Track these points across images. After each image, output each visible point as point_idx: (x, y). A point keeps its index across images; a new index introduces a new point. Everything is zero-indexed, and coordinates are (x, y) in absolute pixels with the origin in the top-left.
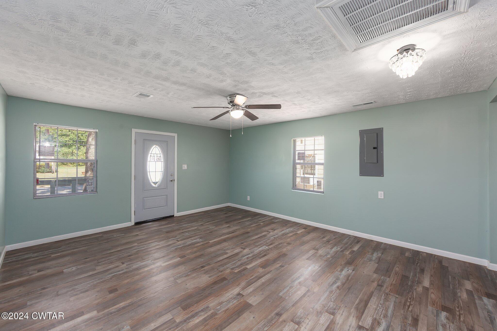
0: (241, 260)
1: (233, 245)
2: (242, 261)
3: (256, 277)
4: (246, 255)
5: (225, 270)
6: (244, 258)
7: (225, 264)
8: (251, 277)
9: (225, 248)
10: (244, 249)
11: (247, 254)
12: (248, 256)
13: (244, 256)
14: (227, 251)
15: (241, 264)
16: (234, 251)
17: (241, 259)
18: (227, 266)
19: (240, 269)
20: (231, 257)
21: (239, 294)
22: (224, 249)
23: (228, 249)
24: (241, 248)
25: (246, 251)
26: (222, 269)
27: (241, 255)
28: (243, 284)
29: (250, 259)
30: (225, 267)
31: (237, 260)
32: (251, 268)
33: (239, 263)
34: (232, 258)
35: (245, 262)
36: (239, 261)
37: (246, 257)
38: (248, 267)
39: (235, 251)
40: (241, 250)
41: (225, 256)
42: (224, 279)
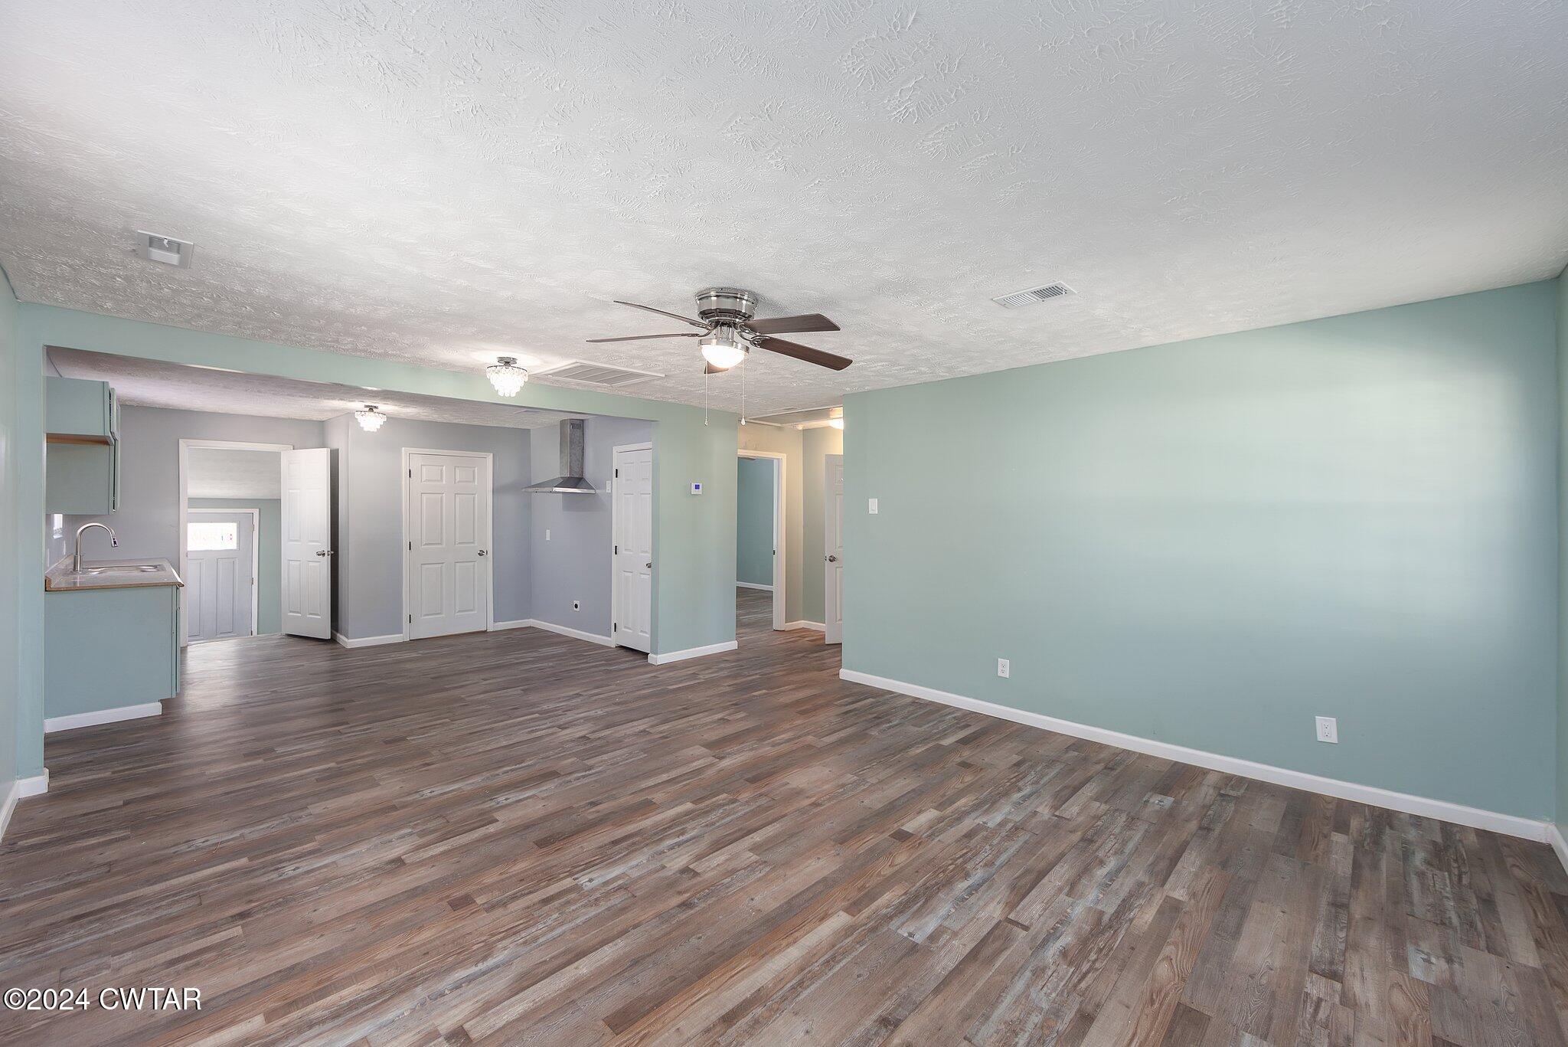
0: (707, 825)
1: (732, 890)
2: (703, 821)
3: (679, 783)
4: (686, 841)
5: (755, 799)
6: (693, 833)
7: (754, 813)
8: (688, 784)
9: (763, 873)
10: (686, 870)
11: (679, 846)
12: (681, 838)
13: (694, 838)
14: (755, 858)
15: (706, 813)
16: (727, 860)
17: (706, 828)
18: (747, 809)
19: (714, 799)
20: (738, 834)
21: (721, 758)
22: (767, 869)
23: (751, 868)
24: (696, 874)
25: (678, 862)
26: (763, 801)
27: (702, 845)
28: (711, 772)
29: (677, 829)
30: (753, 806)
31: (718, 824)
32: (681, 804)
33: (712, 817)
34: (735, 832)
35: (693, 819)
36: (713, 824)
37: (687, 836)
38: (689, 806)
39: (722, 858)
40: (698, 867)
41: (757, 837)
42: (753, 780)
